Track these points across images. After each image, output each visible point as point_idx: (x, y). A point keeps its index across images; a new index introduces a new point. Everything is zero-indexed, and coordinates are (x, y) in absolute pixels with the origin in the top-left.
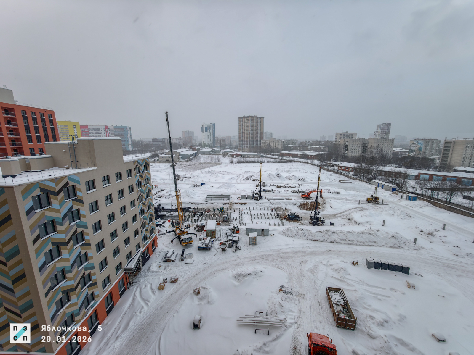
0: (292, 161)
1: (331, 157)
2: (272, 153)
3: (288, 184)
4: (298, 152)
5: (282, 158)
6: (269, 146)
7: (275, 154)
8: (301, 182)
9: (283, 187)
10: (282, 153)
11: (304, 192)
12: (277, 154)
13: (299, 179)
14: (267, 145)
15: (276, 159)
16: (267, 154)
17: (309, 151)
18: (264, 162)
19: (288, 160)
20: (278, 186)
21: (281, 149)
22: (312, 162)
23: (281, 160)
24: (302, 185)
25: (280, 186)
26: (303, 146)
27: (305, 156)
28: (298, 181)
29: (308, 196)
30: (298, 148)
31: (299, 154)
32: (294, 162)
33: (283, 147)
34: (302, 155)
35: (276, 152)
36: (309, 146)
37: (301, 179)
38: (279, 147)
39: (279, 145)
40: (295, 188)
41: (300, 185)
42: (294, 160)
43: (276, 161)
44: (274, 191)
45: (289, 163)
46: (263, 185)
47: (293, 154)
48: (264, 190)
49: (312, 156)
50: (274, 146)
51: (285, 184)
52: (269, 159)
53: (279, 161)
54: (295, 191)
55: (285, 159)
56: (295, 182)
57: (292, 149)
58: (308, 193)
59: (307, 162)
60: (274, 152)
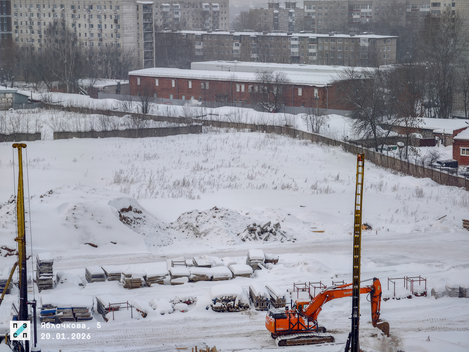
0: (206, 123)
8: (260, 243)
9: (161, 283)
10: (142, 78)
11: (280, 303)
12: (113, 82)
13: (252, 231)
14: (52, 29)
15: (108, 113)
16: (55, 84)
18: (37, 136)
19: (181, 120)
20: (134, 277)
21: (135, 54)
22: (315, 126)
23: (139, 122)
24: (267, 261)
25: (145, 277)
26: (262, 34)
27: (275, 89)
28: (247, 240)
29: (309, 321)
30: (235, 48)
31: (241, 83)
32: (215, 128)
33: (145, 40)
34: (256, 88)
35: (110, 75)
36: (294, 34)
37: (262, 229)
38: (120, 41)
39: (119, 31)
40: (234, 280)
41: (259, 264)
42: (214, 118)
43: (109, 129)
44: (110, 309)
45: (190, 135)
46: (43, 280)
47: (207, 84)
48: (46, 310)
49: (316, 91)
50: (92, 35)
51: (169, 261)
52: (69, 114)
53: (128, 127)
54: (230, 301)
55: (162, 115)
56: (230, 247)
57: (199, 50)
58: (307, 306)
59: (286, 126)
60: (93, 75)
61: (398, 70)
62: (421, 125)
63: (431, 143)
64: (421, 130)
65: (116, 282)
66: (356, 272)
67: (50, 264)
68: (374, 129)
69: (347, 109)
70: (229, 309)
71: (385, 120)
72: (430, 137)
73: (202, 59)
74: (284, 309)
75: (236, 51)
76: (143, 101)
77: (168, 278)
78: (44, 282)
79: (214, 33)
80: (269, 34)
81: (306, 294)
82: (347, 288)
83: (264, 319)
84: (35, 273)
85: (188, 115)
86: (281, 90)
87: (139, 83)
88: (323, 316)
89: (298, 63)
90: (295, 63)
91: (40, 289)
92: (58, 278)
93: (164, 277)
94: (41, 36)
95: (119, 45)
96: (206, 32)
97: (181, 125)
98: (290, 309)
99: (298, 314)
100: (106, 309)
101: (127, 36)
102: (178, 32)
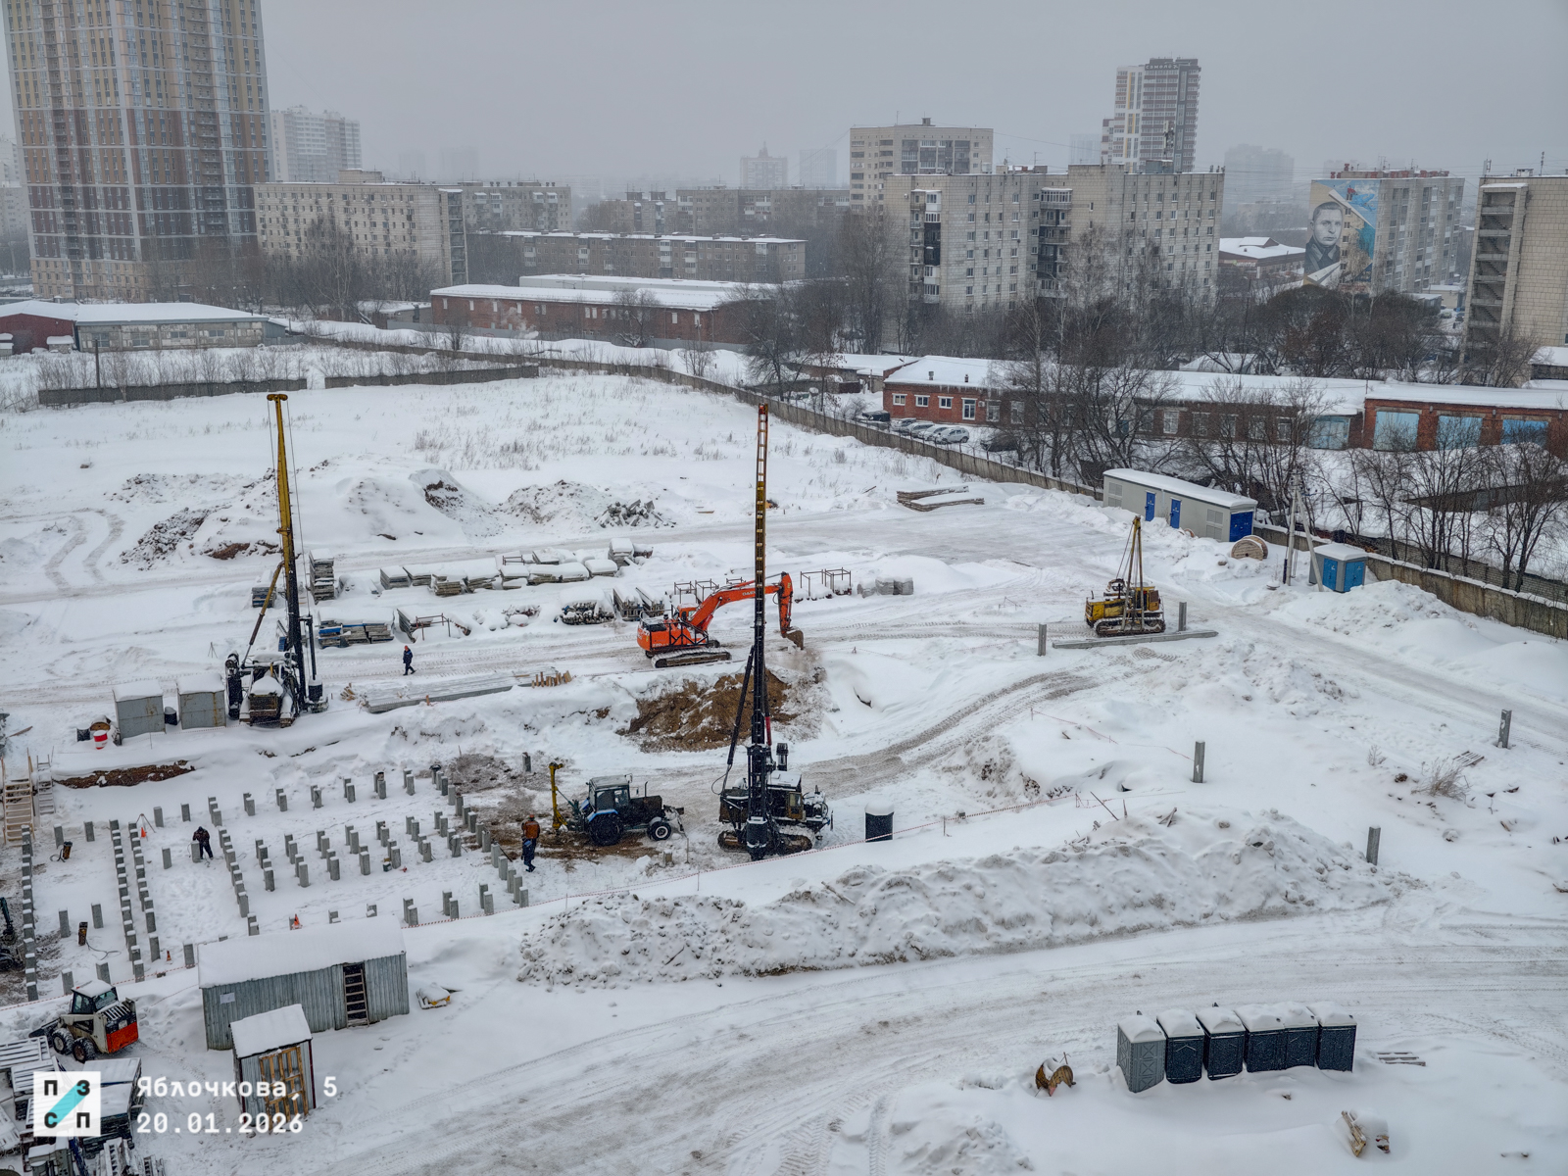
0: (544, 363)
1: (832, 322)
2: (368, 306)
3: (528, 557)
4: (585, 286)
5: (456, 344)
6: (327, 241)
7: (390, 308)
8: (627, 529)
9: (489, 587)
10: (450, 299)
11: (656, 609)
12: (409, 306)
13: (614, 513)
14: (316, 229)
15: (403, 349)
16: (323, 308)
17: (667, 273)
18: (301, 384)
19: (508, 358)
20: (450, 580)
21: (439, 265)
22: (697, 366)
23: (448, 362)
24: (637, 554)
25: (465, 580)
26: (619, 236)
27: (640, 314)
28: (608, 525)
29: (696, 632)
30: (582, 256)
31: (591, 306)
32: (557, 370)
33: (452, 244)
34: (613, 313)
35: (403, 295)
36: (663, 237)
37: (629, 510)
38: (416, 247)
39: (415, 232)
40: (591, 581)
41: (626, 559)
42: (555, 356)
43: (405, 372)
44: (418, 625)
45: (522, 379)
46: (319, 587)
47: (544, 308)
48: (327, 628)
49: (697, 317)
50: (375, 237)
51: (500, 557)
52: (345, 352)
53: (432, 370)
54: (587, 609)
55: (480, 352)
57: (530, 259)
58: (694, 613)
59: (657, 366)
60: (379, 296)
61: (808, 288)
62: (841, 364)
63: (854, 388)
64: (841, 371)
65: (424, 588)
66: (760, 565)
67: (329, 565)
68: (778, 370)
69: (740, 341)
70: (587, 621)
71: (793, 357)
72: (852, 380)
73: (535, 272)
74: (662, 617)
75: (584, 260)
76: (452, 332)
77: (499, 580)
78: (322, 590)
79: (550, 234)
80: (628, 237)
81: (692, 596)
82: (747, 587)
83: (636, 632)
84: (308, 577)
85: (519, 350)
86: (647, 315)
87: (446, 307)
88: (715, 626)
89: (671, 277)
90: (667, 277)
91: (317, 600)
92: (342, 584)
93: (493, 580)
94: (300, 240)
95: (414, 252)
96: (539, 234)
97: (508, 366)
98: (670, 617)
99: (682, 624)
100: (413, 625)
101: (426, 239)
102: (500, 233)
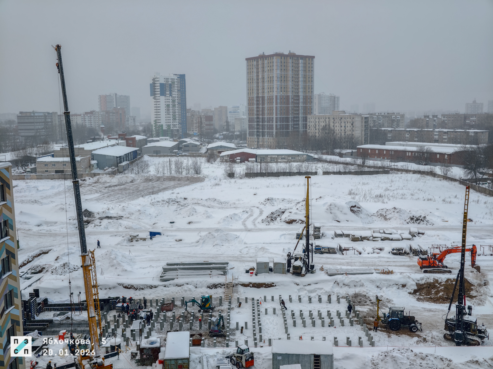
0: (392, 169)
2: (338, 151)
3: (382, 231)
4: (407, 145)
5: (364, 163)
6: (327, 131)
7: (344, 151)
8: (416, 225)
9: (368, 240)
10: (363, 149)
11: (425, 253)
12: (350, 151)
13: (412, 219)
14: (324, 128)
15: (347, 164)
16: (324, 151)
17: (436, 141)
18: (316, 173)
19: (380, 168)
20: (356, 236)
21: (360, 139)
22: (445, 172)
23: (361, 168)
24: (419, 233)
25: (361, 237)
26: (420, 129)
27: (426, 155)
28: (409, 223)
29: (439, 262)
30: (407, 136)
31: (409, 152)
32: (396, 172)
33: (365, 132)
34: (416, 154)
35: (348, 147)
36: (436, 130)
37: (417, 218)
38: (354, 133)
39: (354, 128)
40: (402, 241)
41: (415, 235)
42: (396, 167)
43: (347, 171)
44: (345, 250)
45: (384, 174)
47: (393, 152)
48: (317, 248)
49: (446, 156)
50: (341, 130)
51: (372, 230)
52: (330, 164)
53: (355, 170)
54: (400, 250)
55: (371, 165)
56: (401, 226)
57: (389, 137)
58: (439, 255)
59: (431, 171)
60: (341, 148)
61: (489, 147)
65: (348, 238)
66: (464, 241)
67: (319, 228)
68: (475, 174)
69: (462, 164)
70: (400, 254)
71: (481, 170)
73: (391, 141)
74: (427, 256)
75: (407, 137)
76: (363, 159)
77: (372, 238)
78: (316, 236)
79: (397, 129)
80: (423, 130)
81: (438, 250)
82: (459, 248)
83: (417, 260)
84: (313, 231)
85: (384, 165)
86: (428, 155)
87: (361, 151)
88: (446, 261)
89: (438, 143)
90: (436, 143)
91: (315, 239)
92: (323, 235)
93: (370, 238)
94: (319, 131)
95: (353, 135)
96: (393, 129)
97: (380, 170)
98: (430, 256)
99: (434, 259)
100: (343, 250)
101: (357, 131)
102: (380, 129)
